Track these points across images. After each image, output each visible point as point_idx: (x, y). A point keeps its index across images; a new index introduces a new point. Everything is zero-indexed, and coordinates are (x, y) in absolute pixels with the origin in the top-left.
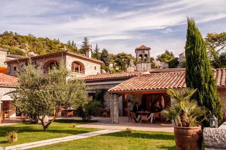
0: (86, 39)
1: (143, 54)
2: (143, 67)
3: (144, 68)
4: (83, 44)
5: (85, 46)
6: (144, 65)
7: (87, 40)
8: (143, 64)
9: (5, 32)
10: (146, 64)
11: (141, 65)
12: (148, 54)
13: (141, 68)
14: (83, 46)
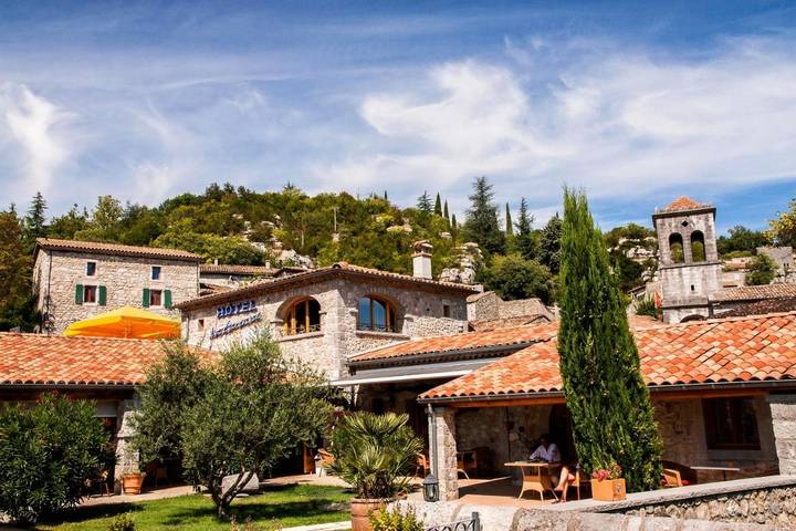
0: (481, 185)
1: (686, 234)
2: (687, 283)
3: (693, 288)
4: (472, 203)
5: (479, 211)
6: (692, 275)
7: (488, 188)
8: (685, 271)
9: (209, 186)
10: (702, 268)
11: (680, 274)
12: (703, 231)
13: (682, 287)
14: (475, 213)
